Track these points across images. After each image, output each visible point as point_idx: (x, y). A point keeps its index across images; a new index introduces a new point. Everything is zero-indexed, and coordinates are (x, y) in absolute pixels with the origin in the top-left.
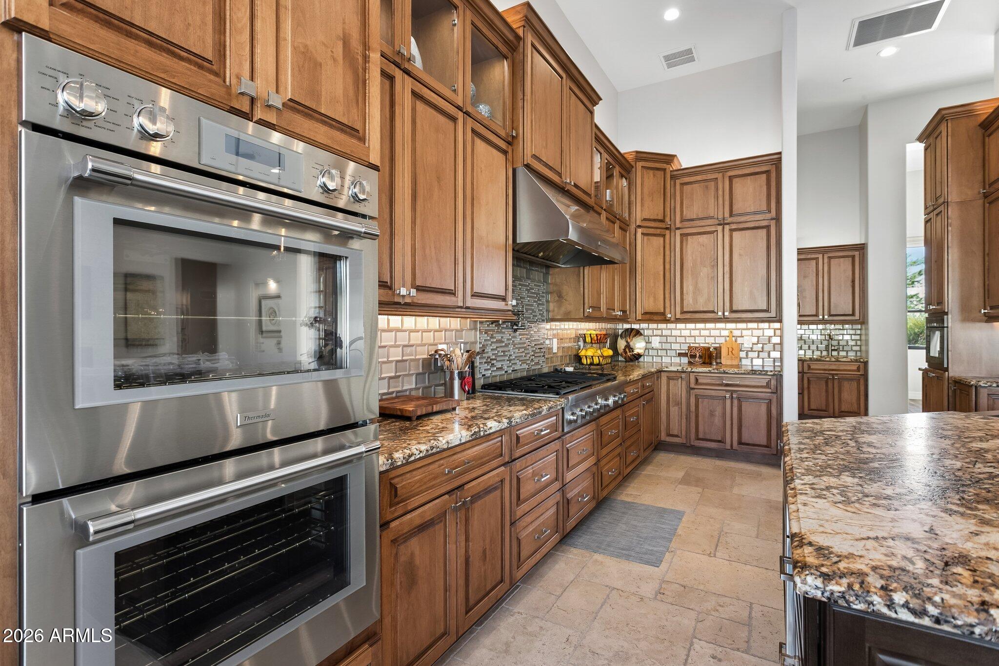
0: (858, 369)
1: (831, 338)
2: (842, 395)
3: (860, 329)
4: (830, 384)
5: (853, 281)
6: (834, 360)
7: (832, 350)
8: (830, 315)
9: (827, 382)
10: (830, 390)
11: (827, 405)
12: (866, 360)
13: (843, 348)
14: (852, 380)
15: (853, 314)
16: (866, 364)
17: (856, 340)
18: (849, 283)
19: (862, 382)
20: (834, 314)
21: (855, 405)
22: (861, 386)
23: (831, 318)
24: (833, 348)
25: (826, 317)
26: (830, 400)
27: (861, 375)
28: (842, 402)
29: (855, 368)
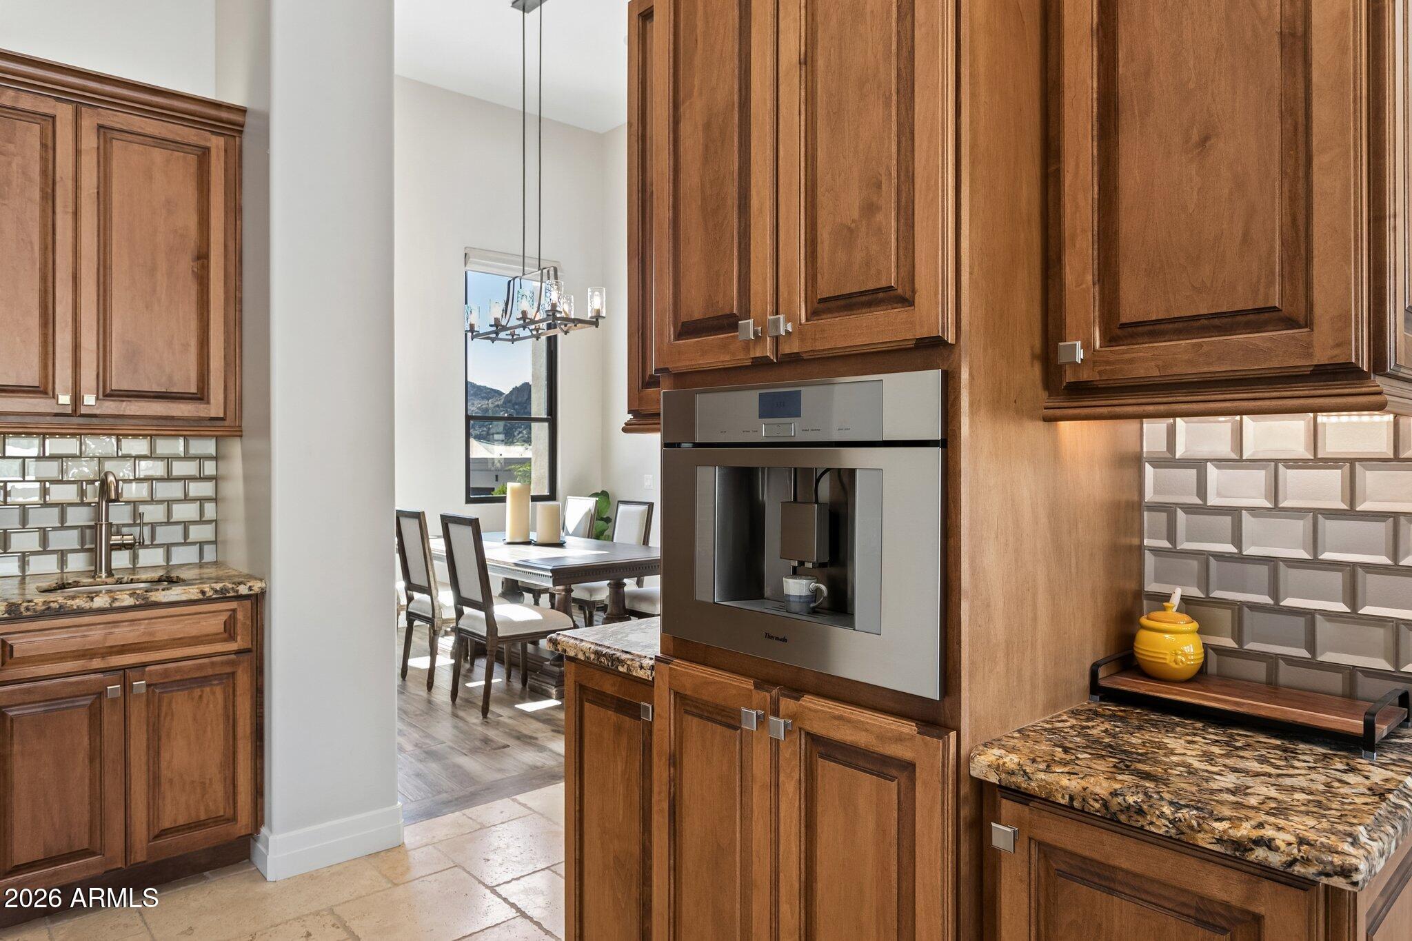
0: (230, 631)
1: (107, 492)
2: (165, 756)
3: (216, 458)
4: (111, 720)
5: (202, 257)
6: (129, 601)
7: (112, 548)
8: (108, 394)
9: (95, 715)
10: (112, 750)
11: (97, 823)
12: (257, 586)
13: (153, 537)
14: (204, 681)
15: (201, 396)
16: (258, 601)
17: (202, 500)
18: (186, 265)
19: (243, 680)
20: (125, 386)
21: (218, 790)
22: (239, 700)
23: (111, 407)
24: (115, 539)
25: (89, 400)
26: (113, 794)
27: (238, 652)
28: (165, 786)
29: (215, 624)
